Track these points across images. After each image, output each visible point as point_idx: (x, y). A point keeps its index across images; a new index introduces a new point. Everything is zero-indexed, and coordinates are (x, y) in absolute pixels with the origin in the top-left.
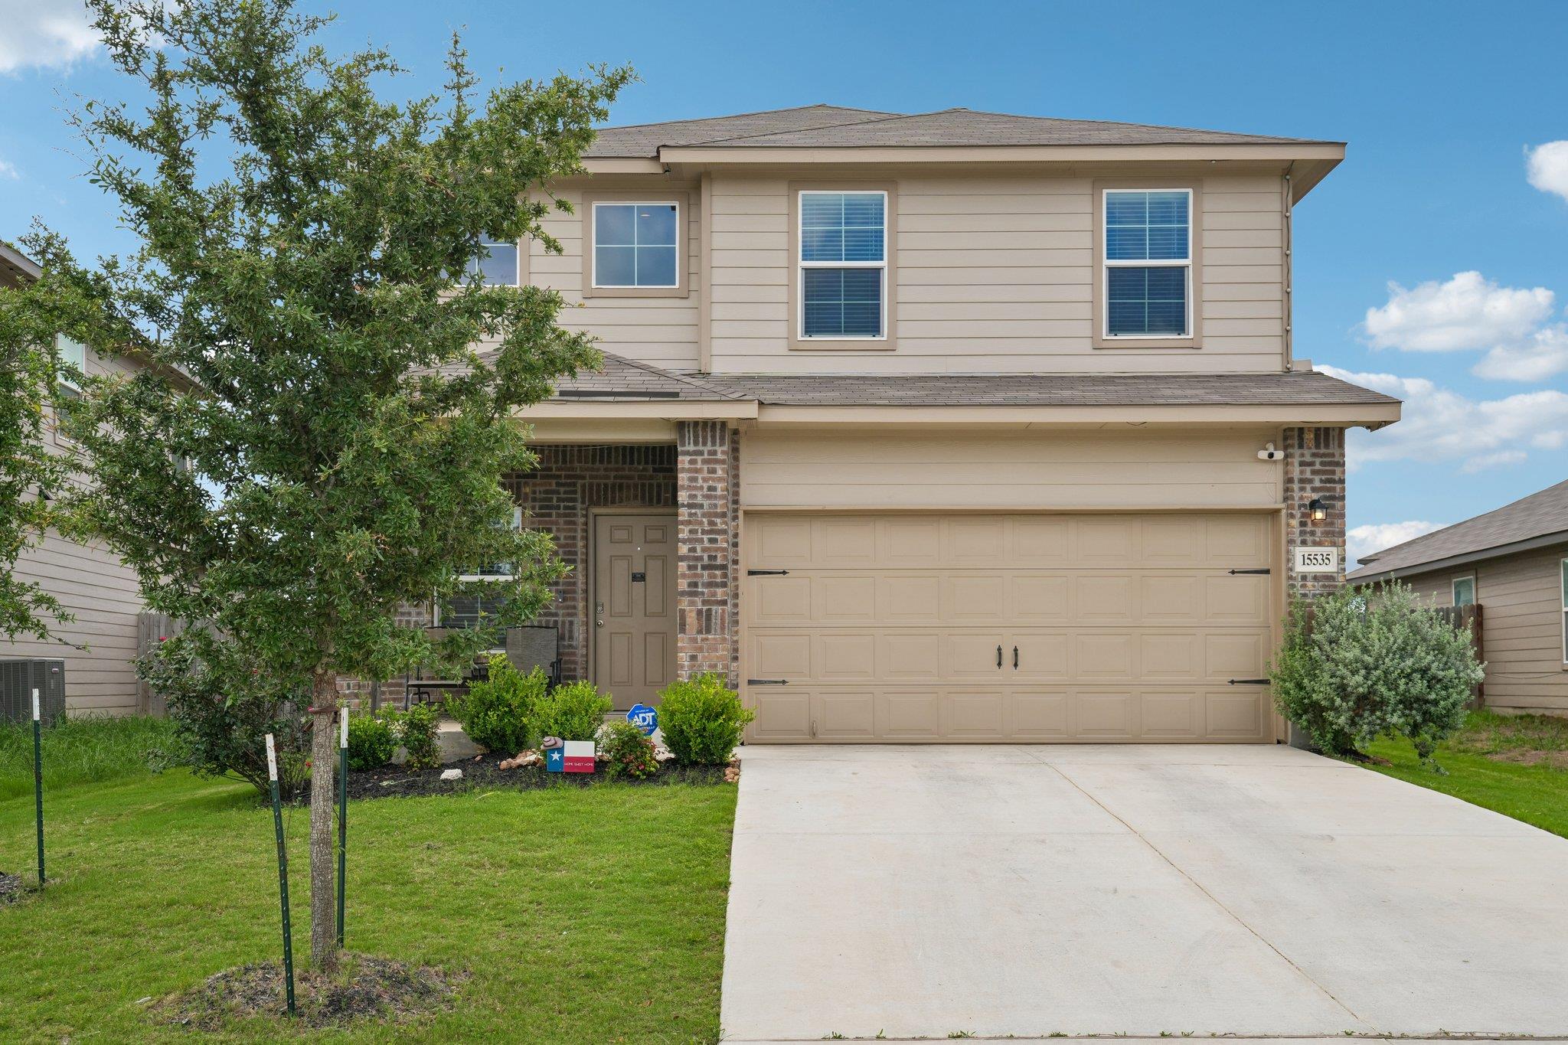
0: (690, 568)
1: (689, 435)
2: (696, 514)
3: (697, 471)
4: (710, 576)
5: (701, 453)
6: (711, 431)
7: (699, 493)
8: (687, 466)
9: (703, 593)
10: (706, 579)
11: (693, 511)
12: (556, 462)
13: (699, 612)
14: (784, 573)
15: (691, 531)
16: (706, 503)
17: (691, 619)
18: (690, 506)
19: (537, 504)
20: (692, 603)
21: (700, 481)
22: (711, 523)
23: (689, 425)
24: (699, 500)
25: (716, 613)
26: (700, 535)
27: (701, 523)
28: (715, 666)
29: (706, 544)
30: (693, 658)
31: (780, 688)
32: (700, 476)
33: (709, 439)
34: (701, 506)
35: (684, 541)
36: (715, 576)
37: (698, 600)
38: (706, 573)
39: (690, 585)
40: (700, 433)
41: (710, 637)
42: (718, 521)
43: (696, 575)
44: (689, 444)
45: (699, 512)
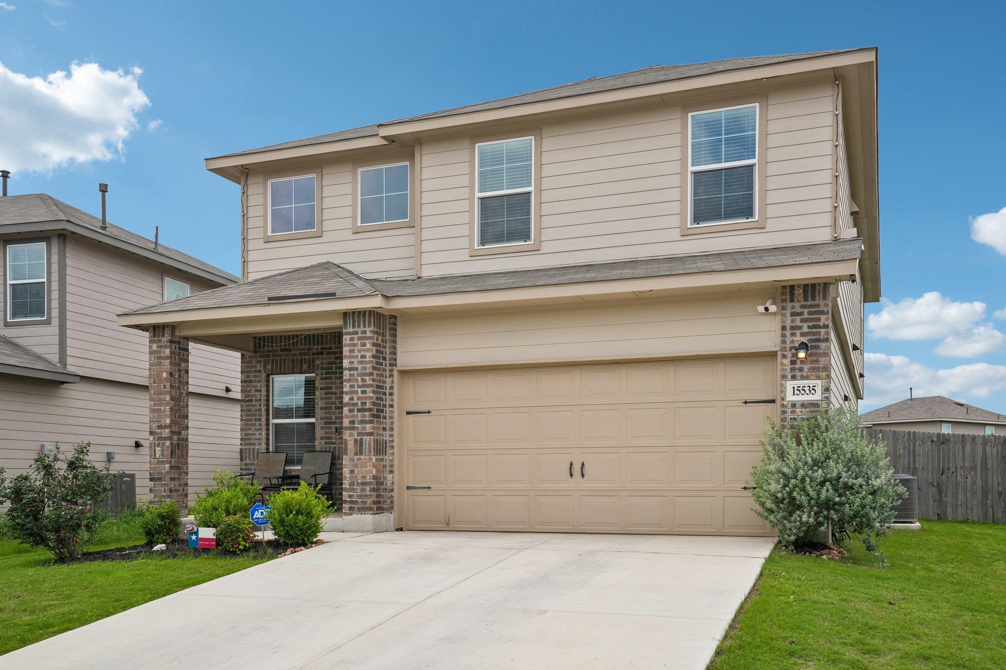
0: (350, 411)
1: (350, 321)
2: (353, 374)
3: (354, 345)
4: (362, 416)
5: (357, 333)
6: (363, 317)
7: (355, 360)
8: (348, 342)
9: (358, 428)
10: (360, 418)
11: (352, 372)
13: (356, 441)
14: (429, 412)
15: (351, 386)
16: (360, 367)
17: (351, 445)
18: (350, 369)
19: (324, 371)
20: (351, 435)
21: (356, 352)
22: (363, 380)
23: (349, 314)
24: (356, 365)
25: (366, 441)
26: (356, 389)
27: (357, 380)
28: (365, 477)
29: (360, 395)
30: (352, 472)
31: (426, 492)
32: (356, 349)
33: (362, 323)
34: (357, 369)
35: (347, 393)
36: (365, 416)
37: (355, 432)
38: (360, 414)
39: (350, 422)
40: (356, 319)
41: (362, 457)
42: (367, 378)
43: (354, 416)
44: (350, 327)
45: (355, 373)
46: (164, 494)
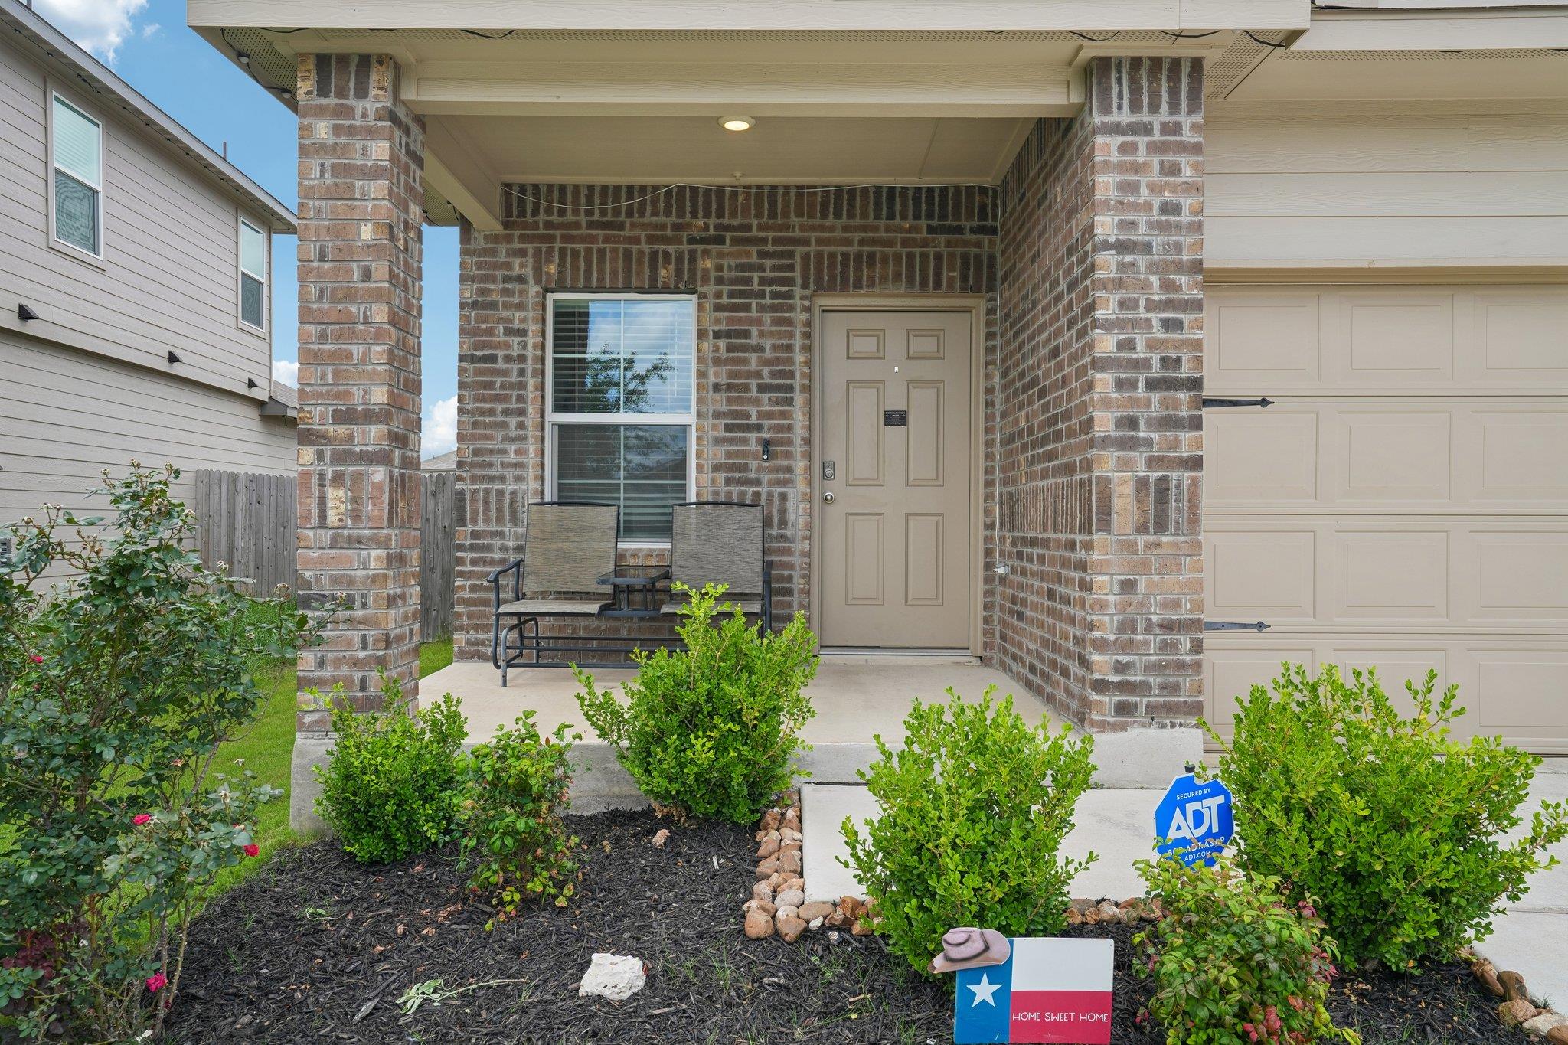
0: (1120, 385)
1: (1120, 88)
2: (1133, 264)
3: (1136, 168)
4: (1165, 404)
5: (1147, 129)
6: (1169, 79)
7: (1142, 219)
8: (1115, 157)
9: (1149, 443)
10: (1156, 411)
11: (1128, 258)
12: (759, 215)
13: (1142, 485)
14: (1264, 402)
15: (1122, 304)
16: (1158, 240)
17: (1124, 501)
18: (1121, 247)
19: (725, 289)
20: (1125, 465)
21: (1144, 191)
22: (1168, 286)
23: (1119, 65)
24: (1142, 234)
25: (1179, 486)
26: (1142, 314)
27: (1146, 285)
28: (1176, 605)
29: (1158, 333)
30: (1128, 586)
31: (1252, 637)
32: (1144, 181)
33: (1165, 97)
34: (1147, 248)
35: (1108, 326)
36: (1177, 405)
37: (1139, 457)
38: (1156, 397)
39: (1120, 423)
40: (1145, 83)
41: (1164, 539)
42: (1184, 280)
43: (1133, 402)
44: (1120, 107)
45: (1141, 260)
46: (361, 654)
